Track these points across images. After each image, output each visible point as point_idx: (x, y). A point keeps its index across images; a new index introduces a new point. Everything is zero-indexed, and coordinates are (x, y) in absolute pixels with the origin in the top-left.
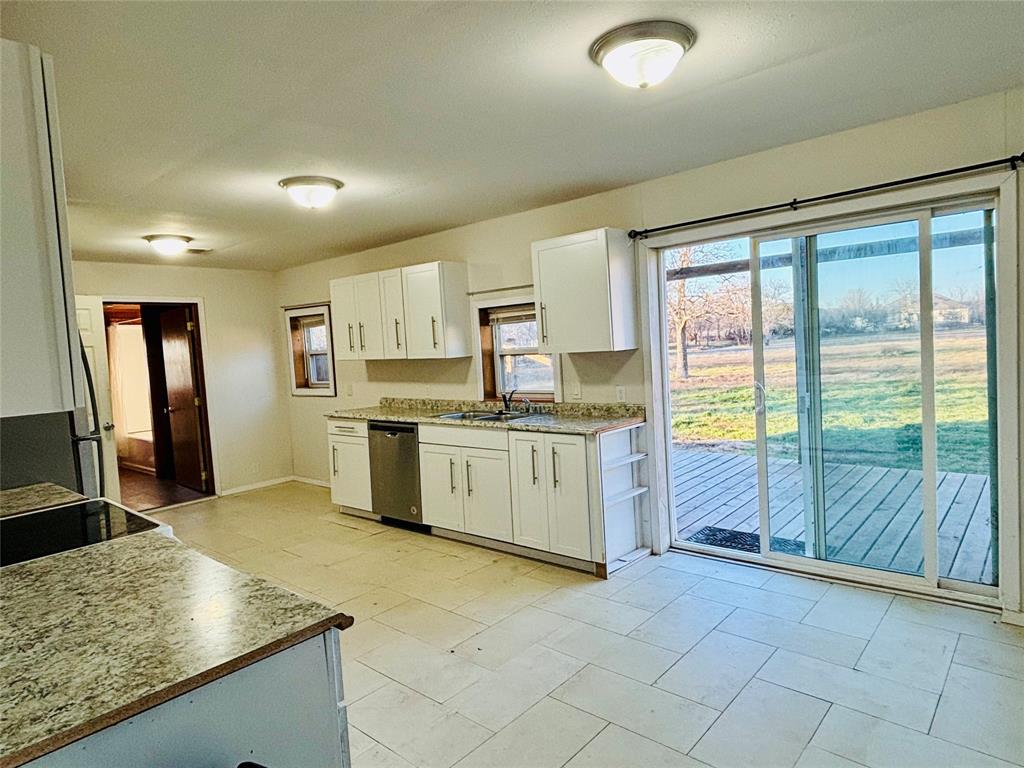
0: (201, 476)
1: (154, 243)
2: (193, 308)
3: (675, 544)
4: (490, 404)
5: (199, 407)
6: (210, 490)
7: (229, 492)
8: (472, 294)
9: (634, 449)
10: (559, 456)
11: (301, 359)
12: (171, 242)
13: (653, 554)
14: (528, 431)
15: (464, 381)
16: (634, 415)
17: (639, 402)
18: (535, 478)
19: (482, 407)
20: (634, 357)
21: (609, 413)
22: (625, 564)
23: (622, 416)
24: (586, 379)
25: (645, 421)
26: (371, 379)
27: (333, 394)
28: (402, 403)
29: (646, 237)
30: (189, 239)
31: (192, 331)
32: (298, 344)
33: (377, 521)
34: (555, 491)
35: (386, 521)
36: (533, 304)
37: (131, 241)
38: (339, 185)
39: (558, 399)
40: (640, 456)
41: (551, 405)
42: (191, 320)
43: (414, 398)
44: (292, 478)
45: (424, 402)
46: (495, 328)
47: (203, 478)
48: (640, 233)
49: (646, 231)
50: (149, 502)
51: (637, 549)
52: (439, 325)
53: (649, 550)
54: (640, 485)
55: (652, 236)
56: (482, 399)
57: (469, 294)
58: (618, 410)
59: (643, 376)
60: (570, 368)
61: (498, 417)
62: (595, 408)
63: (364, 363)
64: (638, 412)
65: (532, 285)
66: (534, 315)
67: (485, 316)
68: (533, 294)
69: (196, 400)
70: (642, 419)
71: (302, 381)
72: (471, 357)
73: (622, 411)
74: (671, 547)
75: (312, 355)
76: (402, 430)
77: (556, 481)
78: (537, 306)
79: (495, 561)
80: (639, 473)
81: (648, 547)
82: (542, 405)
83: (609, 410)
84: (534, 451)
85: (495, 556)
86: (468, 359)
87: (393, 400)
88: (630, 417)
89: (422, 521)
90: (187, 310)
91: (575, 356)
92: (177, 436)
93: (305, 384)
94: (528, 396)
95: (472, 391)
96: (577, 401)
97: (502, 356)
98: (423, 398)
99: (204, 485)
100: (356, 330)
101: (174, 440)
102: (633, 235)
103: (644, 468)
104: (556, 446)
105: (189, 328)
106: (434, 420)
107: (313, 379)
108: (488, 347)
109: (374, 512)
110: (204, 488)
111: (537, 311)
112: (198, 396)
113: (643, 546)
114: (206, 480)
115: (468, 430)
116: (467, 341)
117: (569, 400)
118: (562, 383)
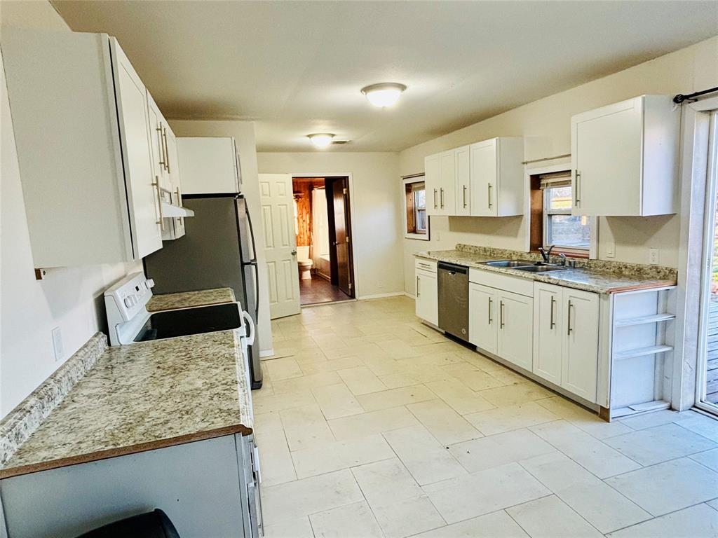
0: (348, 286)
1: (313, 139)
2: (346, 178)
3: (699, 404)
4: (534, 255)
5: (349, 243)
6: (352, 296)
7: (364, 298)
8: (527, 163)
9: (661, 309)
10: (574, 309)
11: (412, 213)
12: (322, 138)
13: (671, 408)
14: (549, 283)
15: (516, 235)
16: (665, 278)
17: (671, 266)
18: (552, 324)
19: (528, 257)
20: (671, 221)
21: (639, 274)
22: (634, 412)
23: (653, 277)
24: (621, 240)
25: (676, 284)
26: (451, 230)
27: (428, 239)
28: (470, 249)
29: (696, 100)
30: (333, 135)
31: (346, 195)
32: (410, 203)
33: (442, 334)
34: (569, 337)
35: (448, 335)
36: (570, 171)
37: (300, 138)
38: (403, 87)
39: (593, 256)
40: (665, 318)
41: (586, 261)
42: (345, 187)
43: (479, 245)
44: (403, 293)
45: (485, 250)
46: (545, 191)
47: (350, 287)
48: (687, 97)
49: (697, 94)
50: (327, 297)
51: (654, 400)
52: (494, 190)
53: (667, 405)
54: (664, 344)
55: (701, 99)
56: (529, 251)
57: (524, 163)
58: (649, 271)
59: (679, 240)
60: (606, 228)
61: (534, 268)
62: (626, 267)
63: (447, 218)
64: (670, 275)
65: (570, 155)
66: (570, 181)
67: (536, 182)
68: (570, 162)
69: (347, 238)
70: (673, 282)
71: (412, 229)
72: (522, 216)
73: (653, 273)
74: (694, 406)
75: (419, 210)
76: (459, 271)
77: (569, 330)
78: (573, 173)
79: (515, 383)
80: (664, 332)
81: (666, 402)
82: (577, 260)
83: (640, 270)
84: (553, 301)
85: (517, 379)
86: (520, 217)
87: (465, 245)
88: (660, 279)
89: (468, 339)
90: (343, 181)
91: (611, 219)
92: (340, 260)
93: (414, 231)
94: (565, 250)
95: (520, 244)
96: (612, 260)
97: (550, 216)
98: (485, 246)
99: (350, 291)
100: (439, 192)
101: (338, 261)
102: (679, 99)
103: (670, 328)
104: (572, 299)
105: (344, 193)
106: (480, 266)
107: (419, 228)
108: (537, 207)
109: (439, 327)
110: (350, 294)
111: (573, 178)
112: (348, 236)
113: (662, 399)
114: (351, 290)
115: (503, 277)
116: (519, 203)
117: (603, 257)
118: (598, 241)
